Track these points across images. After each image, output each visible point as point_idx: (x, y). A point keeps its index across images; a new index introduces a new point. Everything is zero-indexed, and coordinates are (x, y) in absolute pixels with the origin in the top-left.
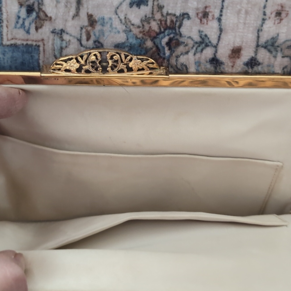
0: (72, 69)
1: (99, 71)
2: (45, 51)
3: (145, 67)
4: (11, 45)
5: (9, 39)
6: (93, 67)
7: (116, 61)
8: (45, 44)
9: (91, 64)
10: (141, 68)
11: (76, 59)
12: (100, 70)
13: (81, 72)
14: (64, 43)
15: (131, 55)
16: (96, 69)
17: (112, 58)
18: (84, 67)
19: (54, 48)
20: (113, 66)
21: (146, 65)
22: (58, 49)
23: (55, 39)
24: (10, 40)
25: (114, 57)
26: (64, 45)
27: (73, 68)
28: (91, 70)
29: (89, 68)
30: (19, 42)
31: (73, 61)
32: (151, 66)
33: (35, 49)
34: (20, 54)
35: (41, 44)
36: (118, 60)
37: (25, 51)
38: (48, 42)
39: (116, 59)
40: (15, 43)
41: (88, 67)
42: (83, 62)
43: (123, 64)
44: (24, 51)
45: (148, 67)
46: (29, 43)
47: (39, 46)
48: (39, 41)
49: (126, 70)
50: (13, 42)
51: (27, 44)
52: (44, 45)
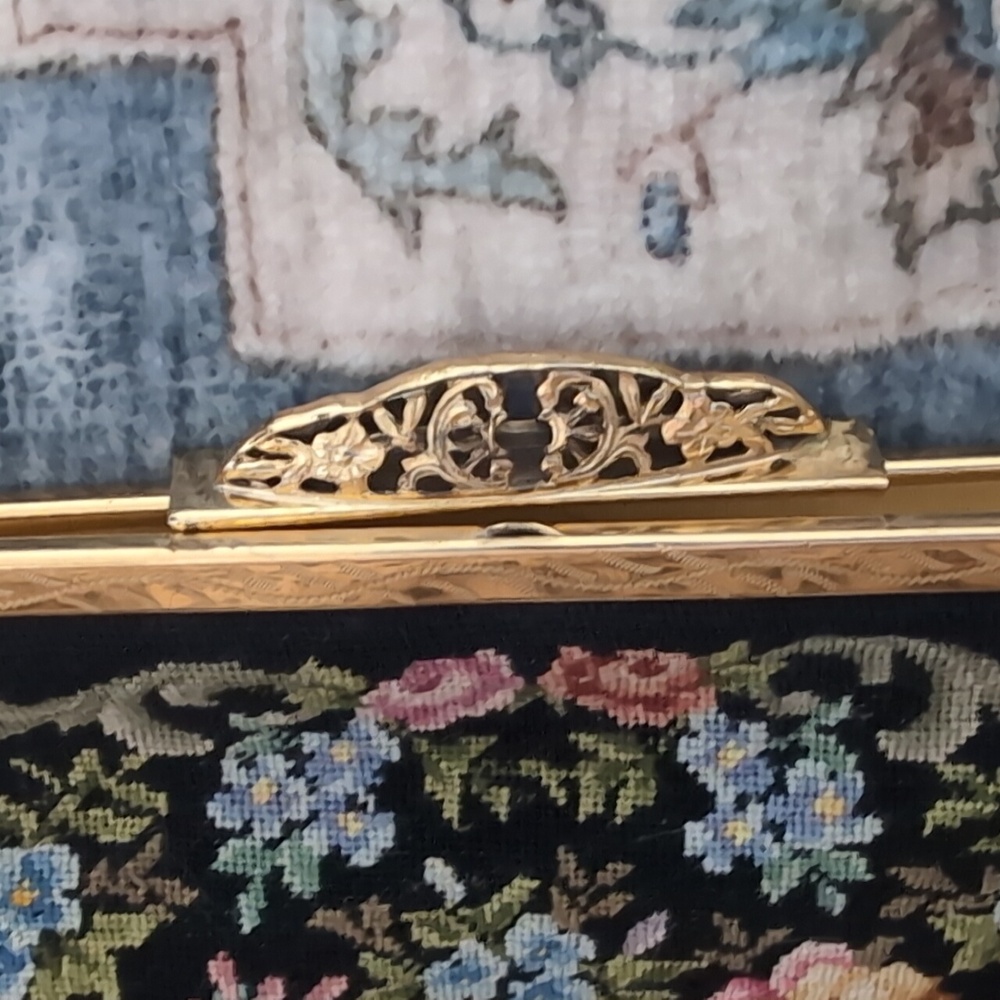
0: (342, 475)
1: (497, 478)
2: (249, 96)
3: (752, 438)
4: (45, 67)
5: (30, 28)
6: (460, 458)
7: (593, 420)
8: (248, 44)
9: (451, 446)
10: (727, 441)
11: (367, 421)
12: (501, 474)
13: (394, 488)
14: (364, 30)
15: (673, 380)
16: (482, 471)
17: (566, 402)
18: (408, 464)
19: (305, 69)
20: (573, 444)
21: (756, 426)
22: (329, 70)
23: (307, 16)
24: (34, 39)
25: (580, 399)
26: (364, 40)
27: (350, 471)
28: (452, 475)
29: (443, 468)
30: (91, 52)
31: (349, 432)
32: (785, 426)
33: (188, 84)
34: (101, 125)
35: (220, 49)
36: (600, 412)
37: (128, 101)
38: (266, 35)
39: (592, 409)
40: (67, 56)
41: (434, 460)
42: (401, 436)
43: (632, 432)
44: (120, 103)
45: (768, 434)
46: (154, 47)
47: (210, 67)
48: (209, 35)
49: (644, 461)
50: (52, 49)
51: (139, 60)
52: (241, 54)
